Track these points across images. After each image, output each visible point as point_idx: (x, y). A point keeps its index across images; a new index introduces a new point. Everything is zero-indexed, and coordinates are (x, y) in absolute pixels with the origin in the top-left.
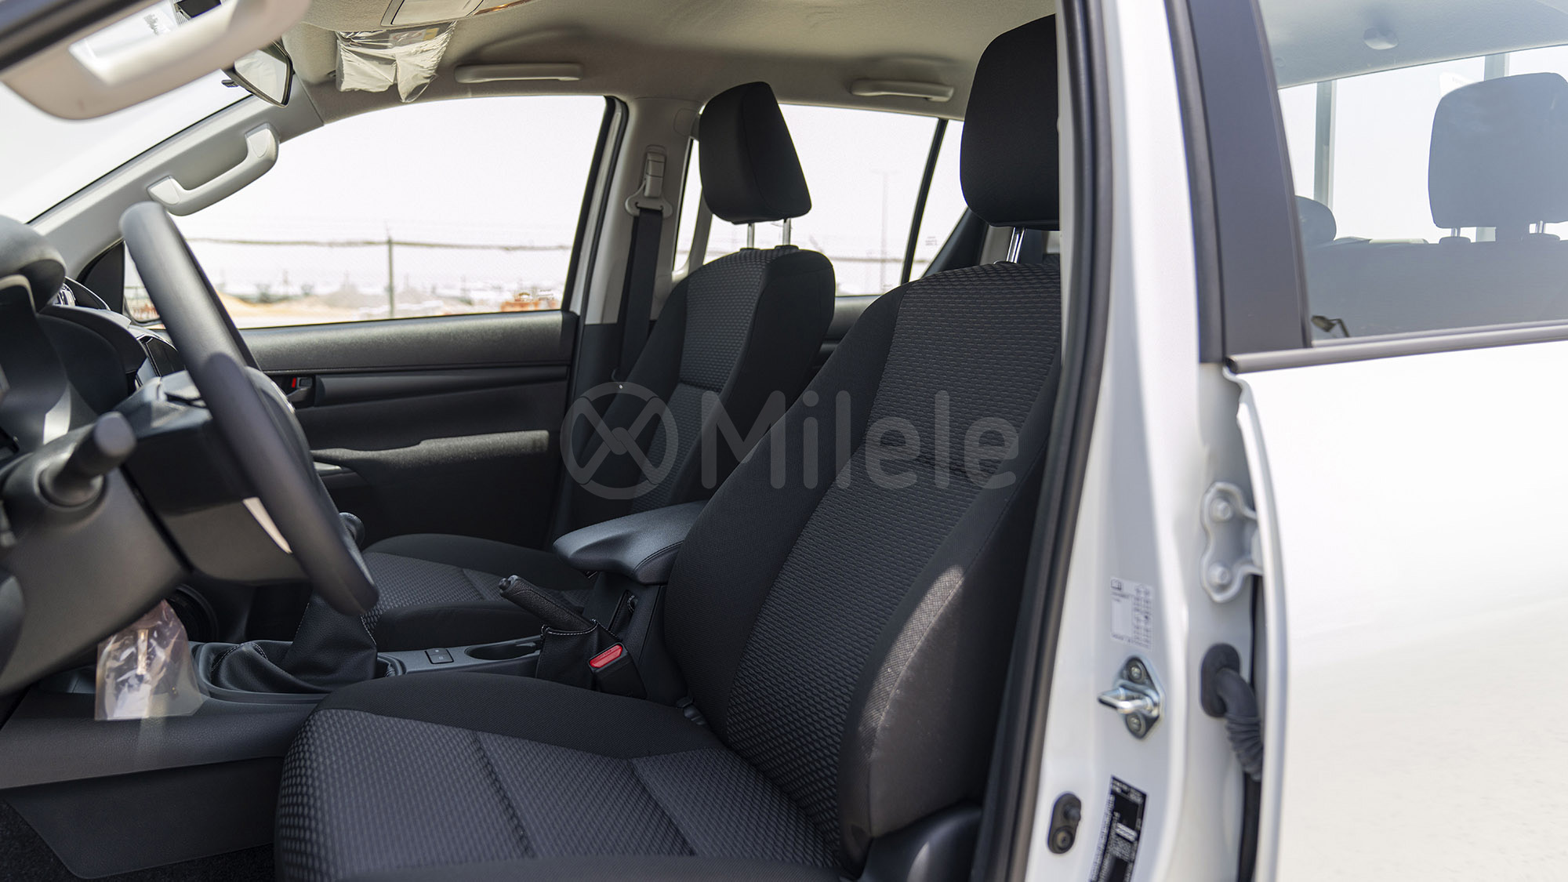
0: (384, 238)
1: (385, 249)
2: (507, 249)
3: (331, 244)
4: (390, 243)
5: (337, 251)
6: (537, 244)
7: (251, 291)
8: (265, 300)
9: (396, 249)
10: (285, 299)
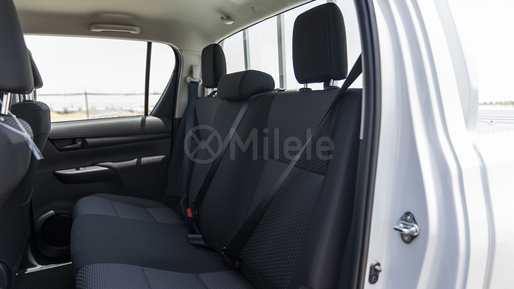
0: (83, 92)
1: (84, 96)
2: (126, 95)
3: (66, 95)
4: (86, 94)
5: (68, 97)
6: (136, 93)
7: (61, 110)
8: (66, 112)
9: (89, 96)
10: (73, 112)
